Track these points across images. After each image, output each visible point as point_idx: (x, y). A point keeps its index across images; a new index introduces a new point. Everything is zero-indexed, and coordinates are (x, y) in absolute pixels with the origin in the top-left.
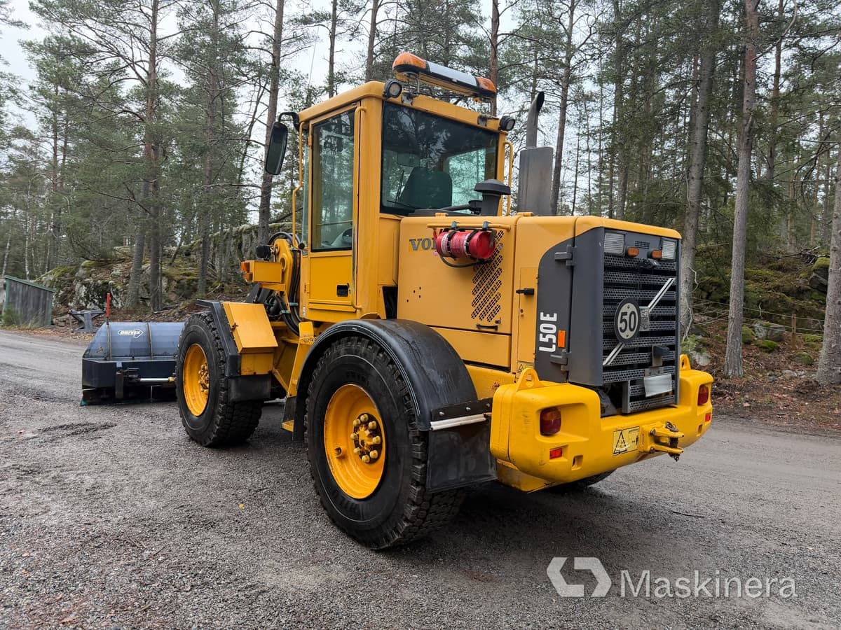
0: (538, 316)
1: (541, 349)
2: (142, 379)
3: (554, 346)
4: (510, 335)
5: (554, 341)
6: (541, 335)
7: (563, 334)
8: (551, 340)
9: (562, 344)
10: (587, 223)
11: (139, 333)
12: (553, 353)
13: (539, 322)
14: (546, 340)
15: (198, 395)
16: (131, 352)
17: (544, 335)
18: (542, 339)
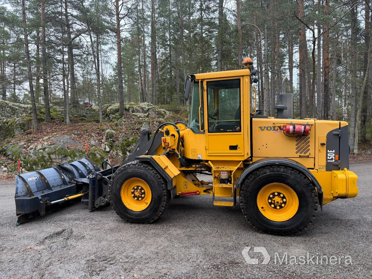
0: (327, 151)
1: (328, 161)
2: (52, 202)
3: (334, 160)
4: (315, 158)
5: (334, 158)
6: (328, 157)
7: (337, 156)
8: (332, 158)
9: (337, 159)
10: (345, 124)
11: (36, 178)
12: (333, 162)
13: (327, 153)
14: (331, 158)
15: (129, 202)
16: (37, 189)
17: (330, 157)
18: (328, 158)
